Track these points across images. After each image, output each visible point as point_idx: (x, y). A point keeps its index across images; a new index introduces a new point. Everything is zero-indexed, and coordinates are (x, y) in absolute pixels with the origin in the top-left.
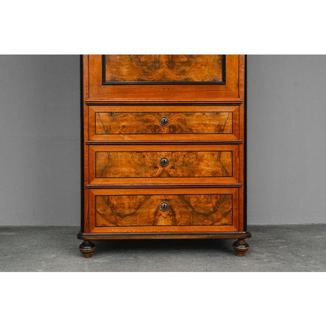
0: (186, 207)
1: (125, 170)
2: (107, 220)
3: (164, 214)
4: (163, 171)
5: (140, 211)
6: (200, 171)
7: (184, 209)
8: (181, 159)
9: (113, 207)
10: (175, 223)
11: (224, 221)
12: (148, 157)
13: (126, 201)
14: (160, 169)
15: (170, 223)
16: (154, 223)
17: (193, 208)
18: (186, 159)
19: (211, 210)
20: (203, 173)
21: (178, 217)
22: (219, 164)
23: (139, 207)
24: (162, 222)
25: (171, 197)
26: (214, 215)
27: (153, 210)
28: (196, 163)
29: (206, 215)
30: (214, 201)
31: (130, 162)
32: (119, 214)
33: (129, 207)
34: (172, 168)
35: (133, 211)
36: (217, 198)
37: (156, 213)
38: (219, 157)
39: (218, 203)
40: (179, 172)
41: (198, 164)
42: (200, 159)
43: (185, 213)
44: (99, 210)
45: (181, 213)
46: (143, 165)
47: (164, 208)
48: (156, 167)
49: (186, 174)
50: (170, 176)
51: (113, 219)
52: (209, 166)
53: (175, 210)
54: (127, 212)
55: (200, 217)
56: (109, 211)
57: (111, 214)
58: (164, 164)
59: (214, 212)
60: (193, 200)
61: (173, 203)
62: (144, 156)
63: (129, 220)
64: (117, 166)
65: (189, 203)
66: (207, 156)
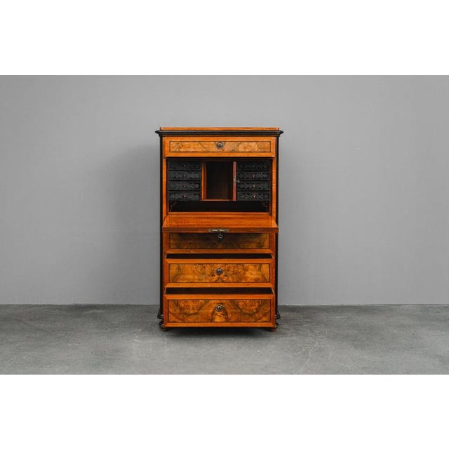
0: (235, 309)
1: (191, 277)
2: (177, 318)
3: (219, 314)
4: (219, 278)
5: (201, 311)
6: (246, 278)
7: (234, 311)
8: (232, 269)
9: (181, 309)
10: (227, 320)
11: (264, 319)
12: (208, 267)
13: (191, 304)
14: (217, 276)
15: (223, 320)
16: (212, 320)
17: (241, 310)
18: (235, 270)
19: (255, 311)
20: (248, 280)
21: (229, 316)
22: (260, 273)
23: (200, 308)
24: (218, 319)
25: (225, 301)
26: (257, 315)
27: (211, 311)
28: (243, 272)
29: (250, 315)
30: (257, 304)
31: (194, 271)
32: (185, 314)
33: (193, 309)
34: (226, 276)
35: (196, 311)
36: (259, 302)
37: (213, 313)
38: (260, 268)
39: (260, 306)
40: (230, 279)
41: (244, 273)
42: (246, 270)
43: (235, 313)
44: (170, 310)
45: (232, 313)
46: (204, 273)
47: (219, 310)
48: (213, 275)
49: (235, 280)
50: (223, 282)
51: (181, 317)
52: (252, 274)
53: (228, 311)
54: (192, 312)
55: (247, 316)
56: (178, 311)
57: (180, 314)
58: (219, 273)
59: (257, 312)
60: (241, 304)
61: (226, 306)
62: (205, 267)
63: (193, 317)
64: (184, 274)
65: (238, 306)
66: (251, 267)
